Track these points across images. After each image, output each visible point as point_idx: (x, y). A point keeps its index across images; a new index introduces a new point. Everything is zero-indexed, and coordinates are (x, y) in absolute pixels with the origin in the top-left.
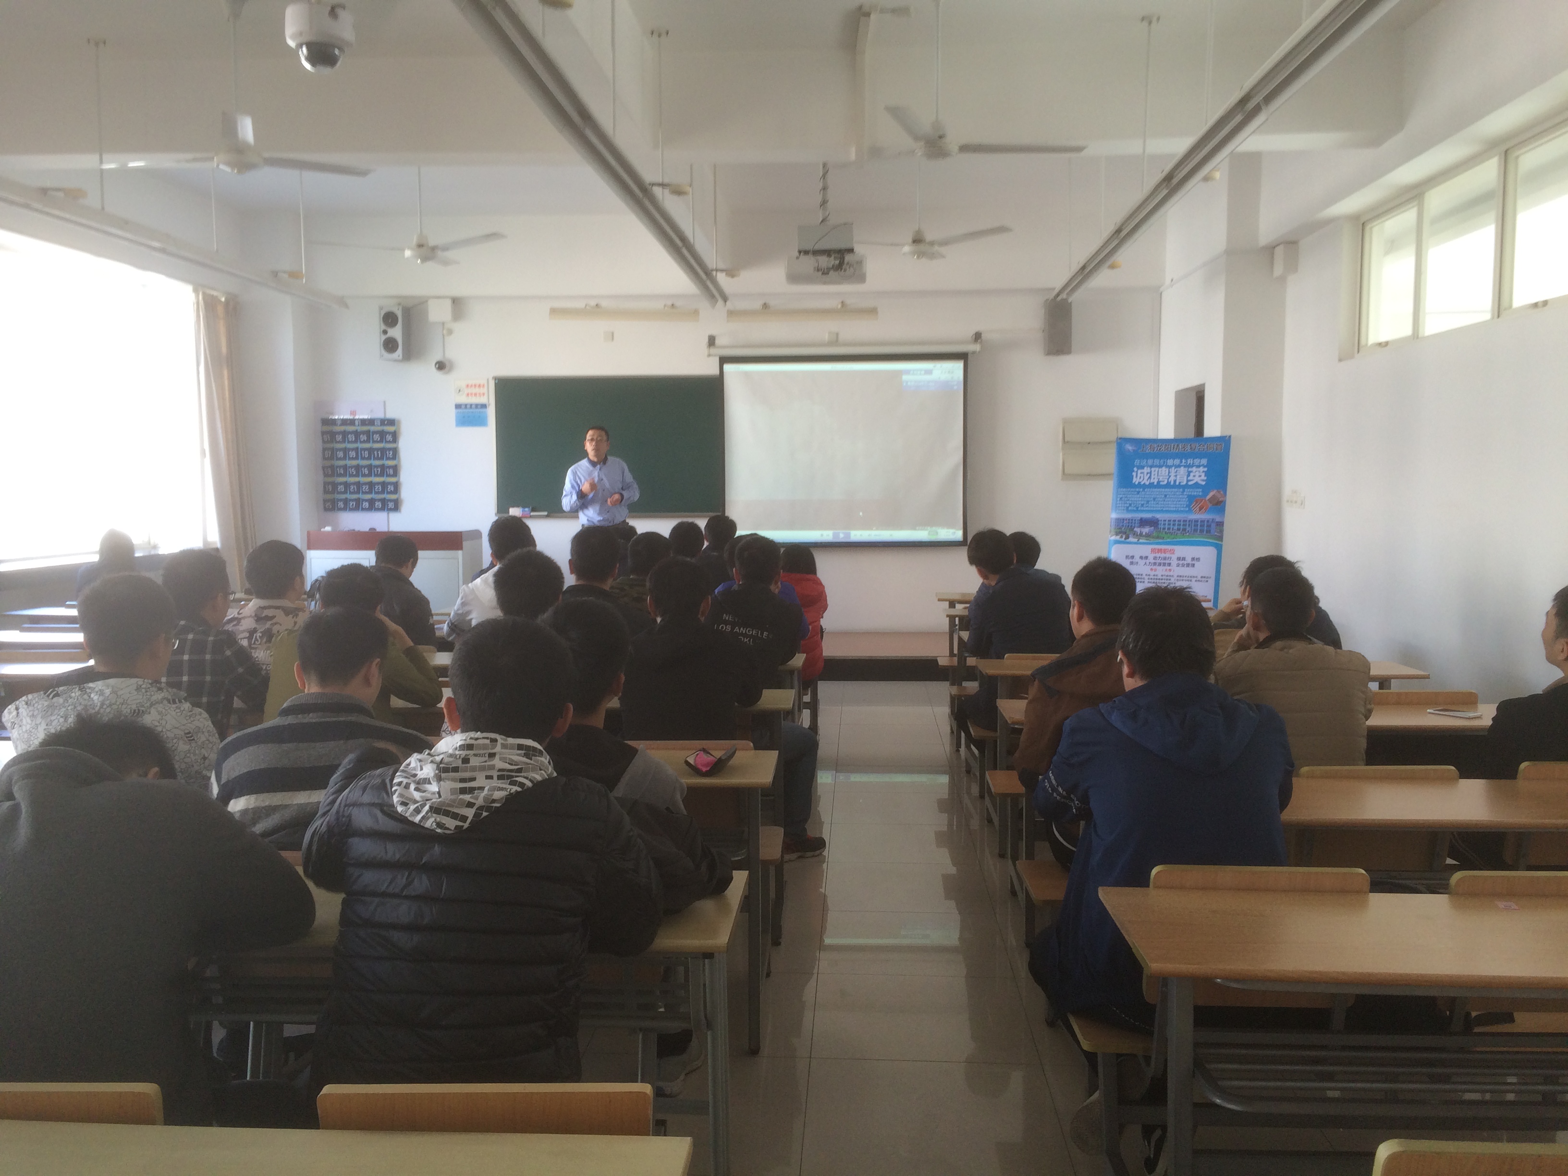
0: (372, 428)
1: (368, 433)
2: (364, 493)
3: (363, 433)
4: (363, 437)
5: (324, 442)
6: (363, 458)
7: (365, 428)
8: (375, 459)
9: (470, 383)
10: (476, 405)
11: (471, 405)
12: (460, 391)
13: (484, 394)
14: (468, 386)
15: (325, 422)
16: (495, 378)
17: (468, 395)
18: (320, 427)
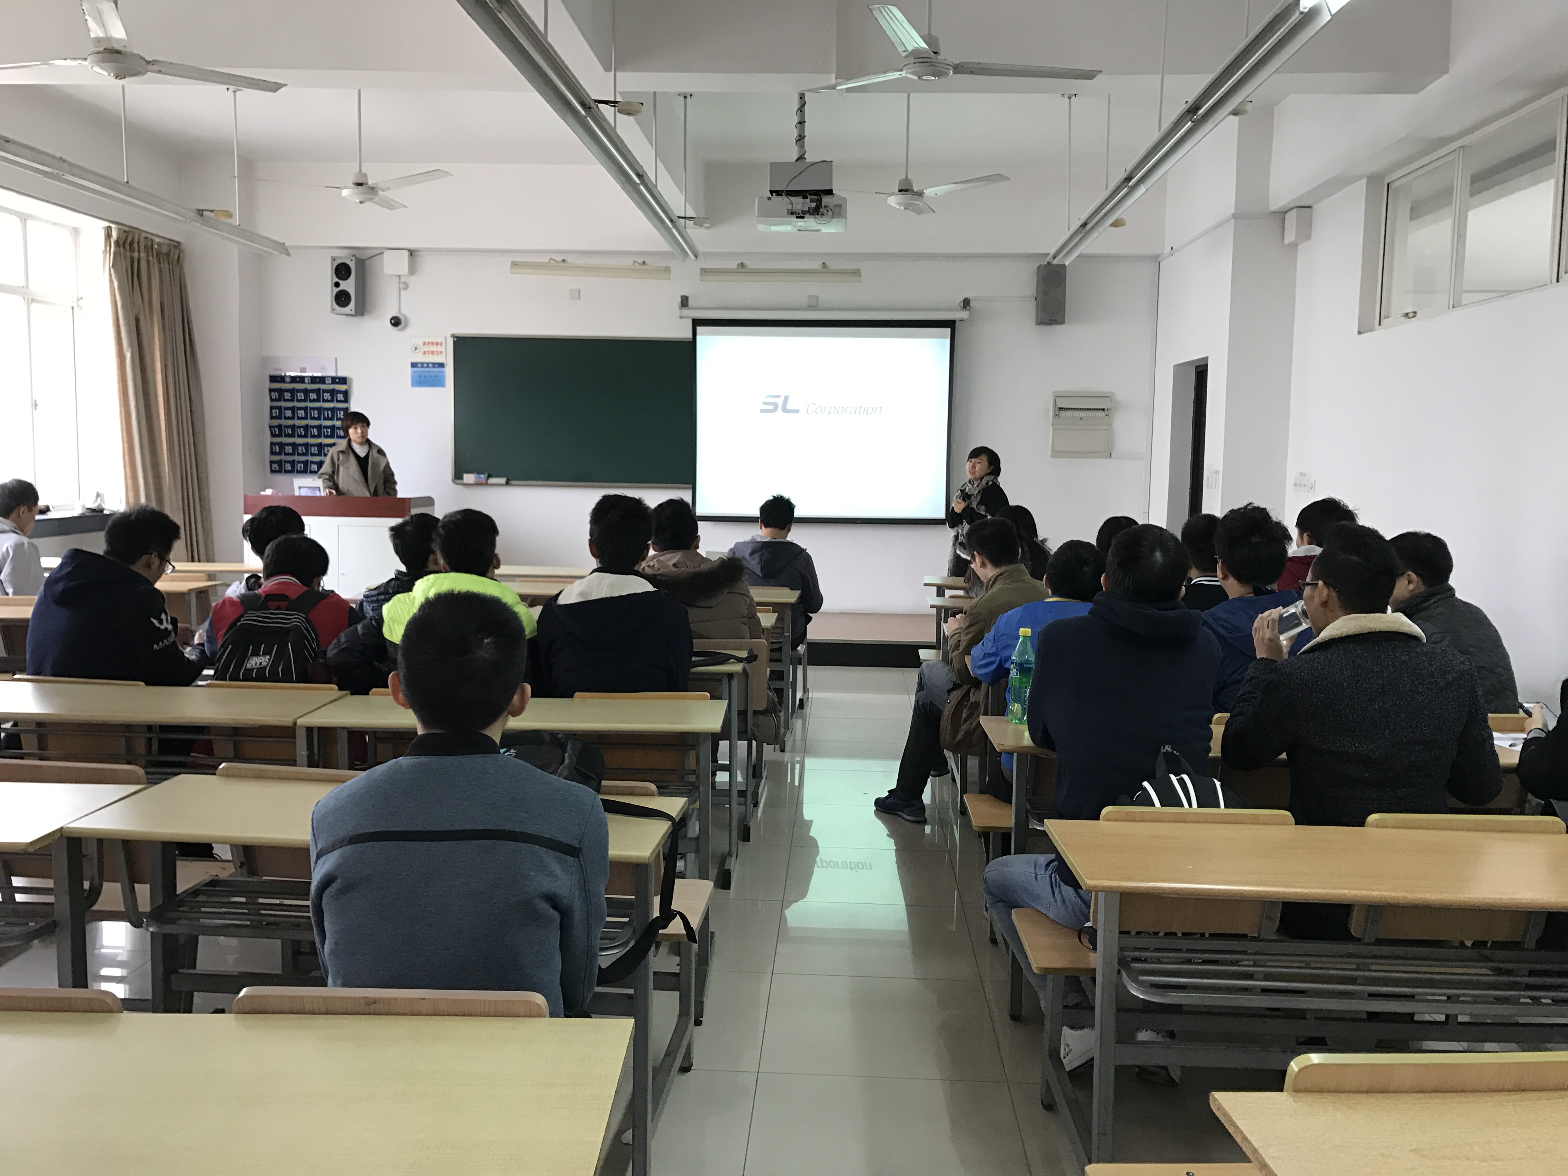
0: (322, 387)
1: (318, 391)
2: (312, 455)
3: (313, 391)
4: (313, 396)
5: (272, 400)
6: (313, 418)
7: (315, 386)
8: (325, 419)
9: (427, 341)
10: (434, 364)
11: (428, 364)
12: (416, 348)
13: (441, 352)
14: (424, 344)
15: (273, 379)
16: (453, 336)
17: (424, 353)
18: (267, 385)
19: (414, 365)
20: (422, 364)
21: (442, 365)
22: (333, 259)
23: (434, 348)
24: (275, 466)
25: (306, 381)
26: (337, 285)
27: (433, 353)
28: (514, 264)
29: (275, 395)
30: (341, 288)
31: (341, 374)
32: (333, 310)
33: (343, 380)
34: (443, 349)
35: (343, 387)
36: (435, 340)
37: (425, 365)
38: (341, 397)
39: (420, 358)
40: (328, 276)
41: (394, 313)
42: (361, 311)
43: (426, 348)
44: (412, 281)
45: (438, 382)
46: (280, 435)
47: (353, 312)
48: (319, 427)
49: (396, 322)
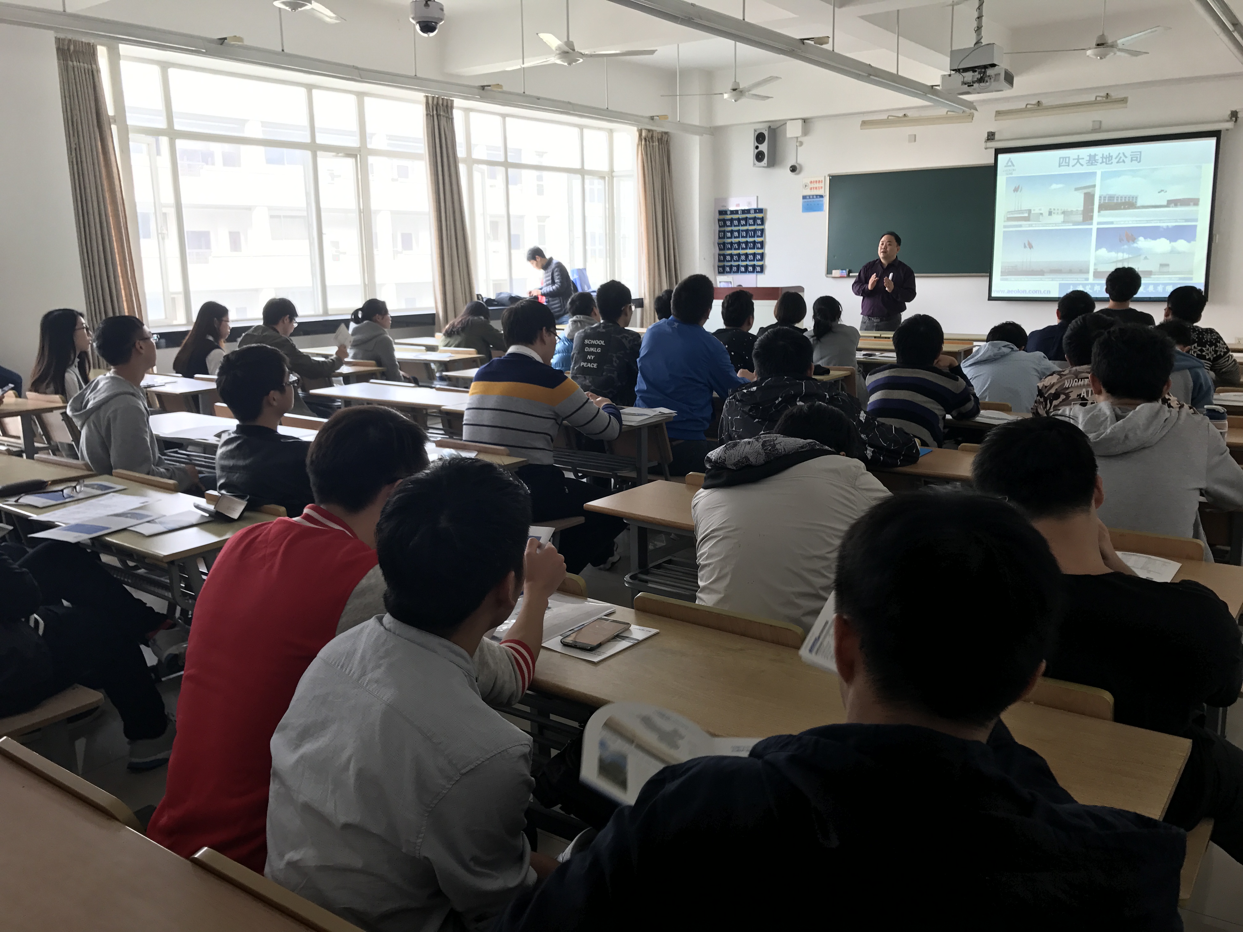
0: (749, 216)
1: (746, 219)
2: (742, 261)
3: (743, 219)
4: (743, 222)
5: (720, 226)
6: (743, 237)
7: (744, 216)
8: (750, 237)
9: (812, 180)
10: (817, 196)
11: (813, 196)
12: (806, 186)
13: (822, 187)
14: (811, 182)
15: (722, 213)
16: (830, 176)
17: (811, 189)
18: (717, 216)
19: (804, 197)
20: (809, 196)
21: (821, 196)
22: (755, 131)
23: (817, 185)
24: (721, 269)
25: (739, 213)
26: (757, 147)
27: (816, 188)
28: (864, 123)
29: (722, 223)
30: (760, 149)
31: (760, 207)
32: (754, 164)
33: (761, 211)
34: (823, 185)
35: (760, 215)
36: (818, 179)
37: (811, 197)
38: (759, 222)
39: (808, 192)
40: (751, 141)
41: (792, 162)
42: (772, 163)
43: (813, 185)
44: (804, 139)
45: (819, 208)
46: (724, 249)
47: (766, 165)
48: (747, 243)
49: (793, 169)
